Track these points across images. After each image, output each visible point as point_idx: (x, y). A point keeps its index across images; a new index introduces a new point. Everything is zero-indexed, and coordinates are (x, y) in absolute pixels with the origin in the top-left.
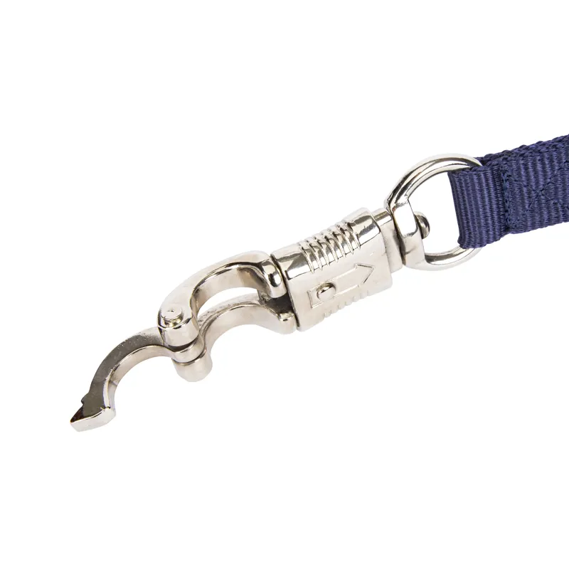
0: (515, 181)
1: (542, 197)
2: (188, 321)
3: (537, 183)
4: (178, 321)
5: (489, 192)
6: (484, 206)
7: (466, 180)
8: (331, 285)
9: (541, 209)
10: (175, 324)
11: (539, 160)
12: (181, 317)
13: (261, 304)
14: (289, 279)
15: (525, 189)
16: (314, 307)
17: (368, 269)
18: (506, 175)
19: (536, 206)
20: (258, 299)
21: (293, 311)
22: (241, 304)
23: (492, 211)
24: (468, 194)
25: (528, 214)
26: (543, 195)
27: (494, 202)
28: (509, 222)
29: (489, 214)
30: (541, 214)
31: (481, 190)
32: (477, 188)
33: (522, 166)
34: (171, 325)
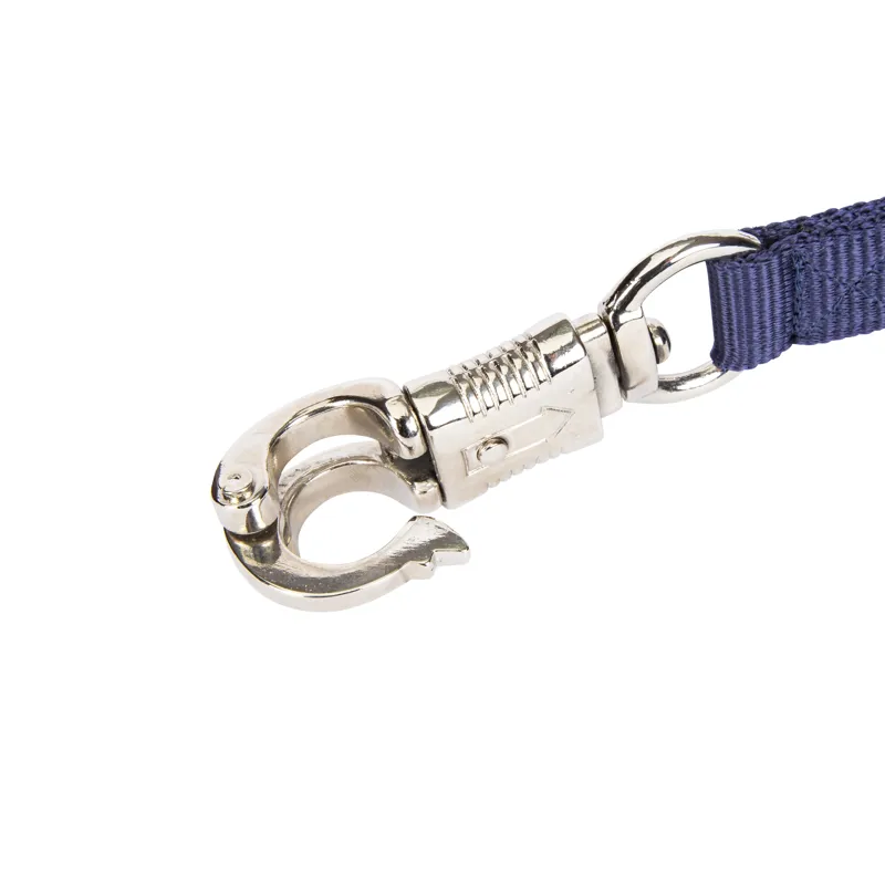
0: (815, 270)
1: (856, 293)
2: (263, 493)
3: (850, 273)
4: (248, 495)
5: (772, 293)
6: (761, 312)
7: (735, 275)
8: (501, 441)
9: (850, 311)
10: (242, 499)
11: (858, 240)
12: (251, 488)
13: (385, 462)
14: (431, 428)
15: (829, 283)
16: (470, 474)
17: (562, 415)
18: (801, 262)
19: (844, 306)
20: (380, 453)
21: (436, 479)
22: (351, 458)
23: (773, 318)
24: (737, 296)
25: (830, 318)
26: (857, 290)
27: (778, 305)
28: (798, 329)
29: (768, 324)
30: (851, 318)
31: (760, 290)
32: (753, 286)
33: (829, 251)
34: (235, 500)
